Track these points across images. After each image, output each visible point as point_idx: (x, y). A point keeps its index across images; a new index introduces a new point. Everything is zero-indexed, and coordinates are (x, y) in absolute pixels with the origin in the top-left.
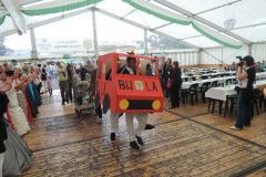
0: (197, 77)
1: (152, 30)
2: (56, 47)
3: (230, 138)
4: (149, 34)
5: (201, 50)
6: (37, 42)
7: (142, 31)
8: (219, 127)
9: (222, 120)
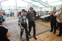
0: (39, 14)
1: (30, 3)
2: (7, 7)
3: (44, 26)
4: (29, 4)
5: (41, 8)
6: (2, 6)
7: (28, 3)
8: (42, 24)
9: (44, 22)
